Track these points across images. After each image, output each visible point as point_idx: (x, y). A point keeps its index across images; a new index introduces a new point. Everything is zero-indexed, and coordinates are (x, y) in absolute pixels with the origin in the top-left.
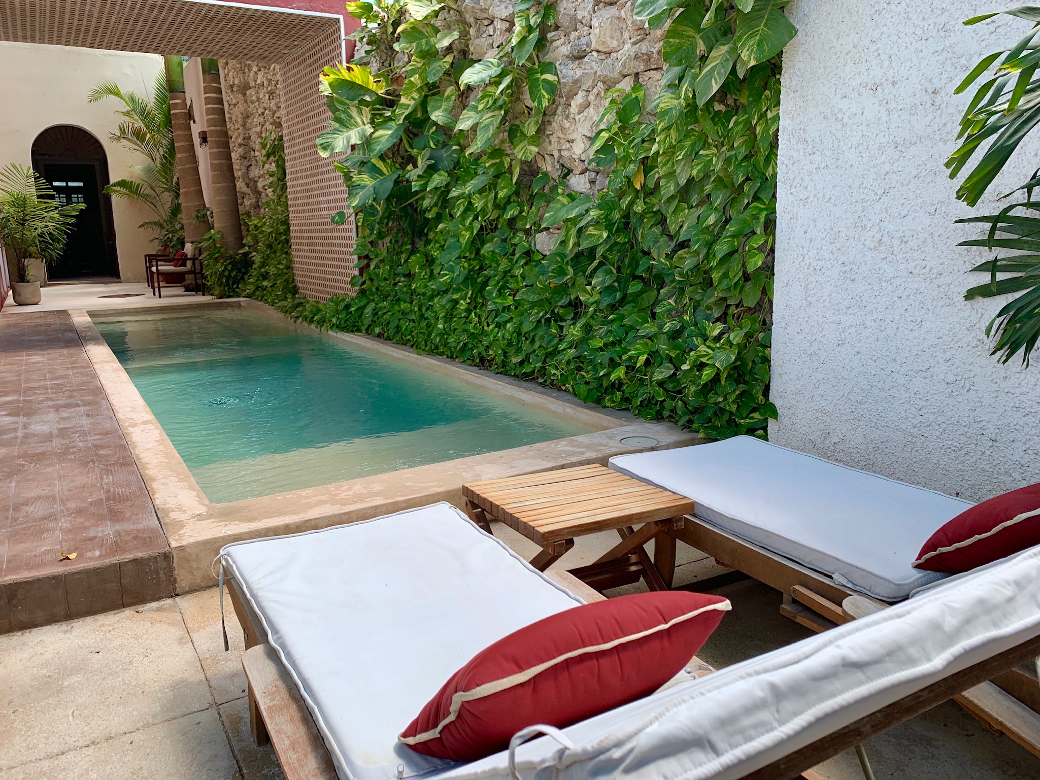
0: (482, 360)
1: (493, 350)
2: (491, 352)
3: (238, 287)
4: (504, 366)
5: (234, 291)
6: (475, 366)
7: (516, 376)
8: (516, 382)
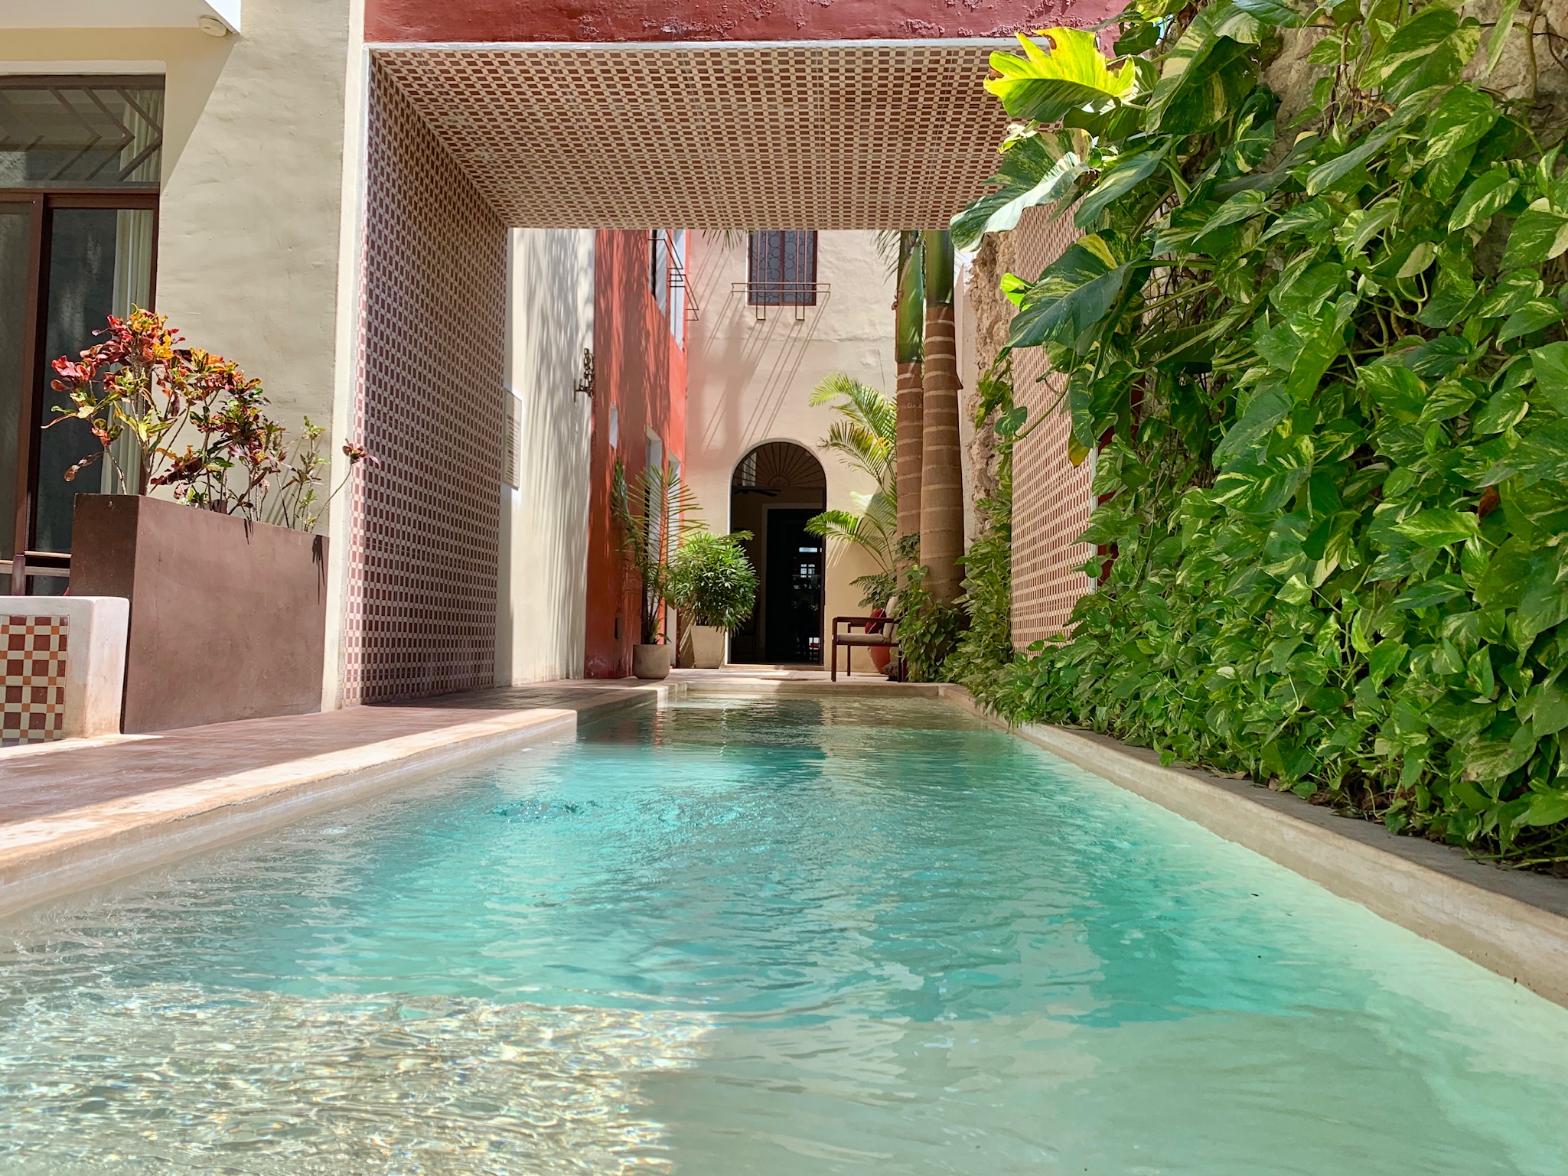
0: (1354, 783)
1: (1391, 737)
2: (1381, 747)
3: (942, 665)
4: (1436, 804)
5: (936, 672)
6: (1327, 804)
7: (1485, 844)
8: (1488, 870)
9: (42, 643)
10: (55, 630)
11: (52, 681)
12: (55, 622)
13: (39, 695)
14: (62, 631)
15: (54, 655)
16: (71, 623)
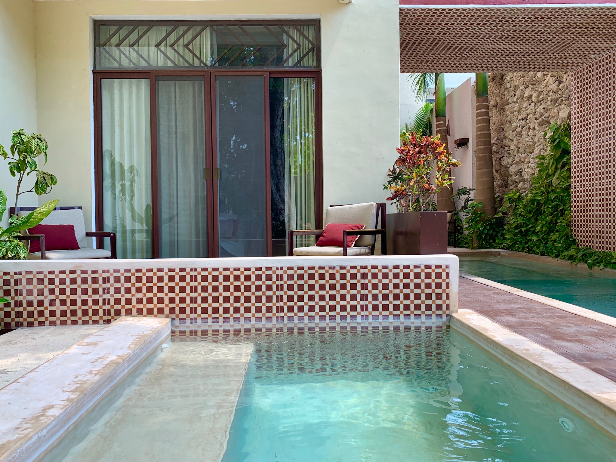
3: (494, 242)
5: (491, 244)
9: (439, 275)
10: (444, 270)
11: (444, 291)
12: (444, 267)
13: (439, 296)
14: (447, 270)
15: (444, 281)
16: (450, 267)
